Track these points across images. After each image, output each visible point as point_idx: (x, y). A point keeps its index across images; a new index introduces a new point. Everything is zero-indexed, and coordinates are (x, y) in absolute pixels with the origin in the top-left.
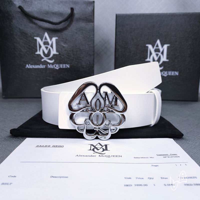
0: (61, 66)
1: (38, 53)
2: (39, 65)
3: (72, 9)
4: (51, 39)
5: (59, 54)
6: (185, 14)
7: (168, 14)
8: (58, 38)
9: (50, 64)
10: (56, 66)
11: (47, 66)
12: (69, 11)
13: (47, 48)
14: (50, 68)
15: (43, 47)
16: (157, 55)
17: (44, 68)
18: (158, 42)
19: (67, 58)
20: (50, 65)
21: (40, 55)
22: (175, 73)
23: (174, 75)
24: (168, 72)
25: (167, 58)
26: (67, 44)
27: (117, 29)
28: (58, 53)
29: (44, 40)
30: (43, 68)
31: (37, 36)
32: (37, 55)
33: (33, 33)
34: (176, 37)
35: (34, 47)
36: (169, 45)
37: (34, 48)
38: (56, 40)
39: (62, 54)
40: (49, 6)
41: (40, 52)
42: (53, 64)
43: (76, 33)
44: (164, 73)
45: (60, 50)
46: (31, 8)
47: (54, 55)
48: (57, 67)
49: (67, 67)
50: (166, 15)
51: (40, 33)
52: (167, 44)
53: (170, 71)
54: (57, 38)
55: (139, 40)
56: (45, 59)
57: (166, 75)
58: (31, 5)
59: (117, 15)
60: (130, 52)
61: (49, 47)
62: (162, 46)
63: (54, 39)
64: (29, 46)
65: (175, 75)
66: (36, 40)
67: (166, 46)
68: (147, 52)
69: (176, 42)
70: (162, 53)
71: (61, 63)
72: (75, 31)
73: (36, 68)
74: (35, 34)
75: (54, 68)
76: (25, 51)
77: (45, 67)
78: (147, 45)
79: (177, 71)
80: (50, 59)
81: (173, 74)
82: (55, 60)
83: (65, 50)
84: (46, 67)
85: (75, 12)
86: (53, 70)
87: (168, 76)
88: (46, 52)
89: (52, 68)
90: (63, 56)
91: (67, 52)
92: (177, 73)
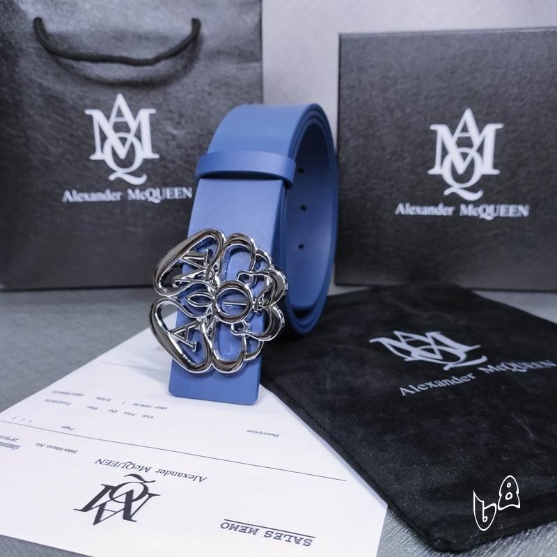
0: (168, 193)
1: (97, 156)
2: (103, 192)
3: (196, 23)
4: (135, 115)
5: (162, 158)
6: (552, 30)
7: (499, 32)
8: (157, 109)
9: (133, 187)
10: (151, 194)
11: (127, 194)
12: (187, 30)
13: (123, 140)
14: (136, 200)
15: (113, 138)
16: (464, 156)
17: (117, 202)
18: (468, 117)
19: (184, 168)
20: (133, 191)
21: (103, 162)
22: (517, 209)
23: (515, 216)
24: (498, 207)
25: (495, 166)
26: (183, 128)
27: (342, 81)
28: (156, 156)
29: (113, 119)
30: (113, 199)
31: (94, 108)
32: (96, 162)
33: (82, 99)
34: (522, 100)
35: (84, 139)
36: (500, 126)
37: (85, 143)
38: (151, 116)
39: (169, 157)
40: (126, 16)
41: (102, 155)
42: (142, 188)
43: (210, 94)
44: (485, 210)
45: (163, 145)
46: (72, 22)
47: (146, 161)
48: (155, 196)
49: (185, 197)
50: (493, 34)
51: (102, 98)
52: (495, 122)
53: (501, 203)
54: (153, 111)
55: (408, 110)
56: (120, 173)
57: (489, 215)
58: (73, 13)
59: (343, 37)
60: (384, 149)
61: (131, 137)
62: (480, 129)
63: (145, 115)
64: (71, 136)
65: (519, 215)
66: (90, 118)
67: (491, 130)
68: (434, 149)
69: (522, 116)
70: (480, 150)
71: (166, 185)
72: (207, 88)
73: (94, 202)
74: (88, 102)
75: (146, 200)
76: (60, 150)
77: (121, 197)
78: (433, 127)
79: (524, 204)
80: (134, 174)
81: (511, 214)
82: (147, 175)
83: (179, 147)
84: (124, 198)
85: (205, 30)
86: (145, 204)
87: (496, 218)
88: (122, 153)
89: (141, 200)
90: (173, 162)
91: (183, 150)
92: (524, 211)
